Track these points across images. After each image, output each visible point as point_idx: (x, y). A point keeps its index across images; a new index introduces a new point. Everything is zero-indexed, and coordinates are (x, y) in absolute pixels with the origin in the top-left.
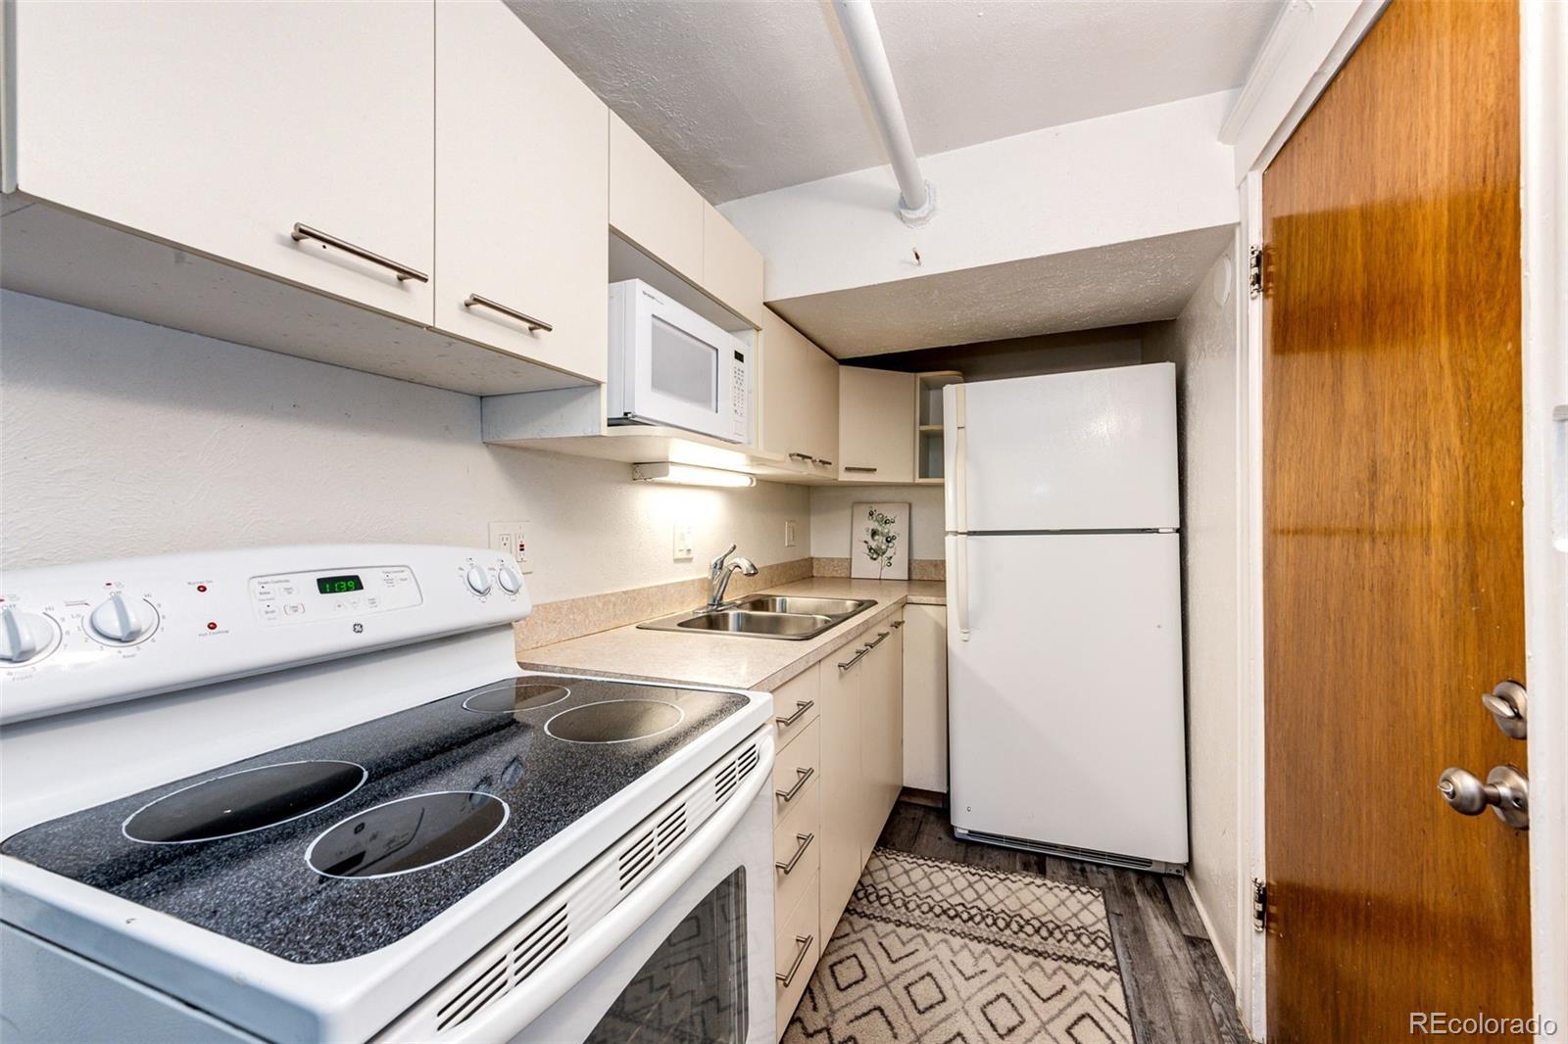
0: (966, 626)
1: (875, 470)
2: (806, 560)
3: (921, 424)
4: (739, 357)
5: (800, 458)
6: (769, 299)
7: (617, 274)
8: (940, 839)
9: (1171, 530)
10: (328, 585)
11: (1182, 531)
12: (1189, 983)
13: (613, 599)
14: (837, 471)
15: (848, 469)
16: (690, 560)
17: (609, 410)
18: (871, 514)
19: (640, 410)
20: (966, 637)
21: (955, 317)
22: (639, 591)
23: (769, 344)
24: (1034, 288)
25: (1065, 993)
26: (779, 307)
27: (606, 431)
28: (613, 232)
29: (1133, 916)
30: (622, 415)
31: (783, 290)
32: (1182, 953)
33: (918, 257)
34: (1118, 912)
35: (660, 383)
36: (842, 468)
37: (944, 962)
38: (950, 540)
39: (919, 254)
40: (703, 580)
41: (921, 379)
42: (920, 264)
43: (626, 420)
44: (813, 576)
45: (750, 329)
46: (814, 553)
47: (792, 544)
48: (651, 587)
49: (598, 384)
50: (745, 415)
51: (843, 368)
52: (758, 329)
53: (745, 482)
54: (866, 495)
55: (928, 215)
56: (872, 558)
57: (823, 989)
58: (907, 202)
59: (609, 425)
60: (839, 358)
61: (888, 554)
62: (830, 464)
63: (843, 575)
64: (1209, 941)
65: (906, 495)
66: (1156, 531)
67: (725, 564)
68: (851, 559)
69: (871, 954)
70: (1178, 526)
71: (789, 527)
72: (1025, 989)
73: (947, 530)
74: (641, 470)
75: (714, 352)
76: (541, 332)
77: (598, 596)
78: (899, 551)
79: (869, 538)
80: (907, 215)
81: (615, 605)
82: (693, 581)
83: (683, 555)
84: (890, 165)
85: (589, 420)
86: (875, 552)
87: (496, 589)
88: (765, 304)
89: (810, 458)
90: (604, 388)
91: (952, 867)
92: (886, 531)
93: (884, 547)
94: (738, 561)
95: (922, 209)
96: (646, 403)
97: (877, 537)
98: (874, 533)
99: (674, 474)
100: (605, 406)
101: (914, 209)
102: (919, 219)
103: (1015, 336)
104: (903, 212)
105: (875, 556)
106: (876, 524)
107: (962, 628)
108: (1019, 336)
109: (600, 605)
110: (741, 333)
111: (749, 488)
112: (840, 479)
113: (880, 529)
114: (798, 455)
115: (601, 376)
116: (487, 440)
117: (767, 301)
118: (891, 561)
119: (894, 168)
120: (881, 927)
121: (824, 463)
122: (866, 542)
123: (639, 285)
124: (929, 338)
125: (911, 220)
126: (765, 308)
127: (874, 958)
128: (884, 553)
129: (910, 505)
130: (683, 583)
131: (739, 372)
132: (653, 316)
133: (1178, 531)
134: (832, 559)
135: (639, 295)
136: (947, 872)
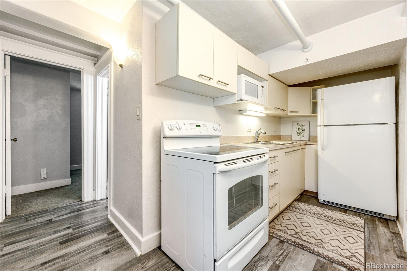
0: (323, 149)
1: (298, 112)
2: (279, 135)
3: (313, 100)
4: (263, 87)
5: (277, 109)
6: (270, 74)
7: (239, 74)
8: (315, 202)
9: (392, 123)
10: (197, 126)
11: (397, 124)
12: (388, 239)
13: (235, 137)
14: (287, 112)
15: (290, 112)
16: (250, 132)
17: (237, 99)
18: (298, 124)
19: (243, 98)
20: (323, 152)
21: (320, 72)
22: (240, 136)
23: (270, 84)
24: (343, 62)
25: (345, 232)
26: (272, 75)
27: (236, 102)
28: (238, 66)
29: (374, 225)
30: (239, 99)
31: (273, 71)
32: (388, 234)
33: (307, 60)
34: (369, 223)
35: (246, 93)
36: (289, 112)
37: (312, 221)
38: (319, 128)
39: (308, 59)
40: (253, 136)
41: (313, 88)
42: (308, 61)
43: (240, 100)
44: (281, 140)
45: (264, 81)
46: (281, 134)
47: (276, 131)
48: (242, 136)
49: (235, 94)
50: (264, 99)
51: (289, 88)
52: (267, 81)
53: (263, 115)
54: (296, 119)
55: (310, 49)
56: (298, 135)
57: (280, 219)
58: (305, 47)
59: (237, 101)
60: (288, 85)
61: (303, 134)
62: (285, 110)
63: (290, 139)
64: (400, 234)
65: (308, 119)
66: (387, 124)
67: (259, 132)
68: (292, 136)
69: (293, 216)
70: (395, 122)
71: (275, 127)
72: (334, 230)
73: (318, 125)
74: (241, 112)
75: (257, 86)
76: (227, 85)
77: (232, 136)
78: (306, 133)
79: (297, 130)
80: (305, 50)
81: (235, 138)
82: (251, 136)
83: (249, 130)
84: (299, 40)
85: (234, 100)
86: (299, 133)
87: (217, 130)
88: (269, 75)
89: (280, 109)
90: (236, 94)
91: (317, 207)
92: (302, 128)
93: (301, 132)
94: (261, 131)
95: (309, 48)
96: (244, 97)
97: (299, 130)
98: (299, 129)
99: (248, 113)
100: (236, 98)
101: (307, 49)
102: (308, 51)
103: (341, 75)
104: (303, 50)
105: (299, 135)
106: (299, 126)
107: (322, 149)
108: (342, 74)
109: (233, 138)
110: (263, 82)
111: (265, 117)
112: (288, 114)
113: (300, 128)
114: (277, 108)
115: (236, 93)
116: (215, 106)
117: (269, 74)
118: (304, 136)
119: (300, 41)
120: (295, 213)
121: (284, 110)
122: (296, 131)
123: (243, 75)
124: (314, 78)
125: (306, 51)
126: (269, 76)
127: (293, 217)
128: (301, 134)
129: (310, 122)
130: (249, 136)
131: (262, 90)
132: (245, 80)
133: (395, 124)
134: (287, 136)
135: (243, 77)
136: (316, 208)
